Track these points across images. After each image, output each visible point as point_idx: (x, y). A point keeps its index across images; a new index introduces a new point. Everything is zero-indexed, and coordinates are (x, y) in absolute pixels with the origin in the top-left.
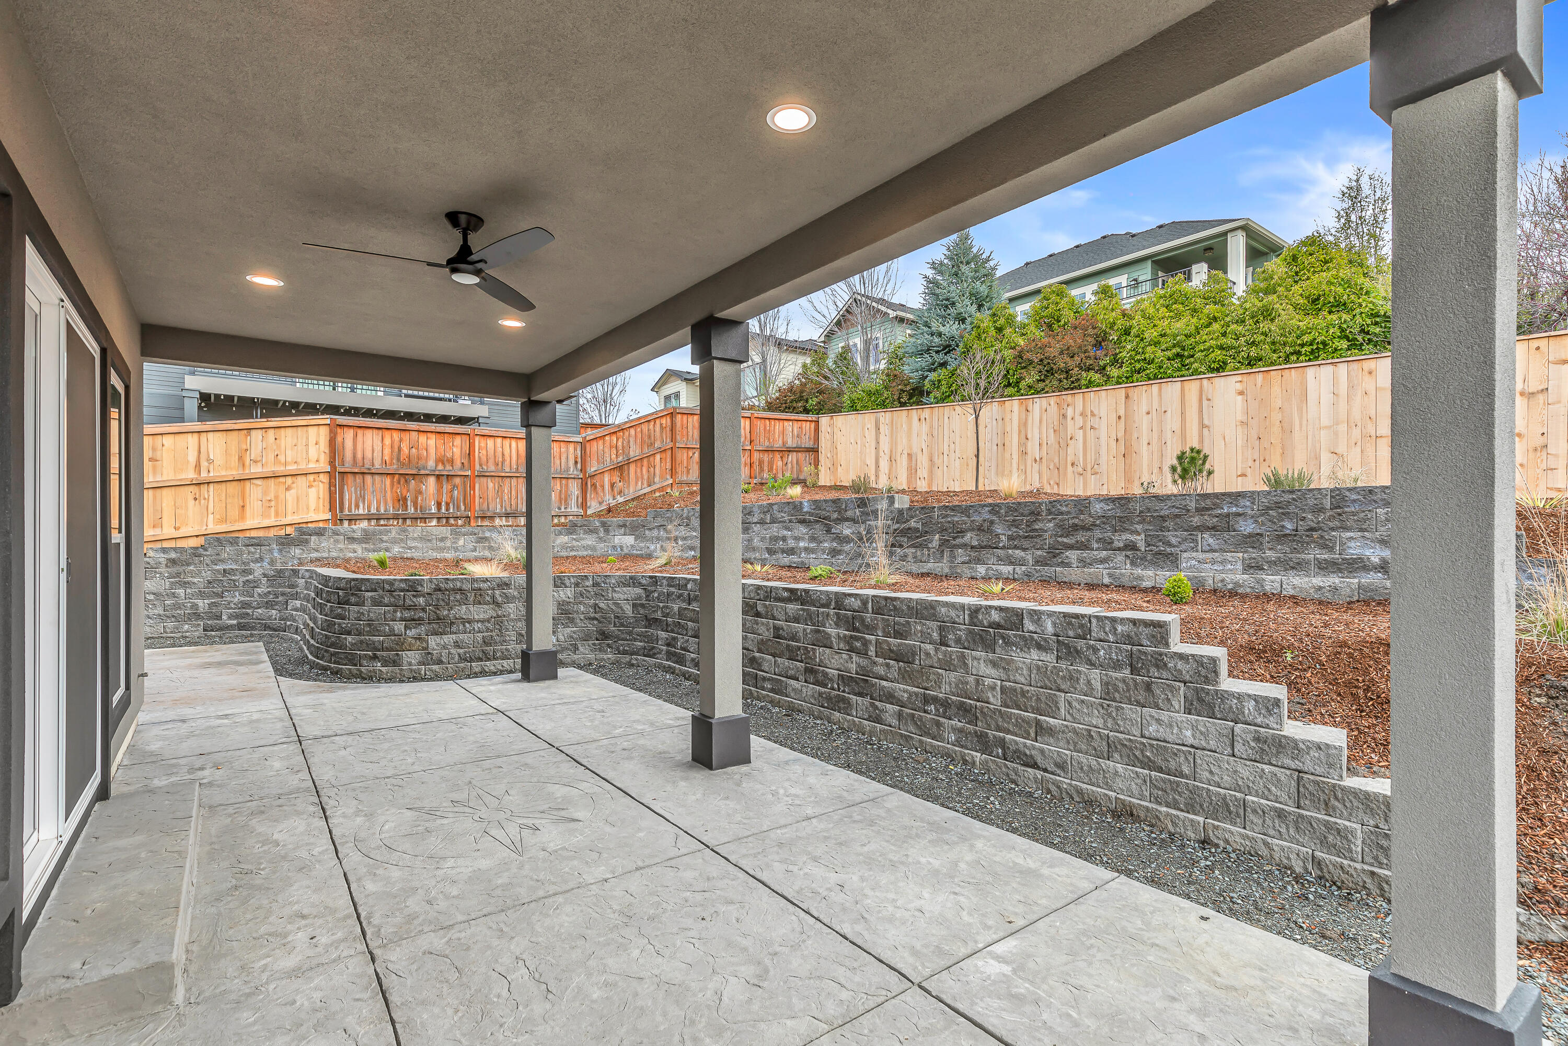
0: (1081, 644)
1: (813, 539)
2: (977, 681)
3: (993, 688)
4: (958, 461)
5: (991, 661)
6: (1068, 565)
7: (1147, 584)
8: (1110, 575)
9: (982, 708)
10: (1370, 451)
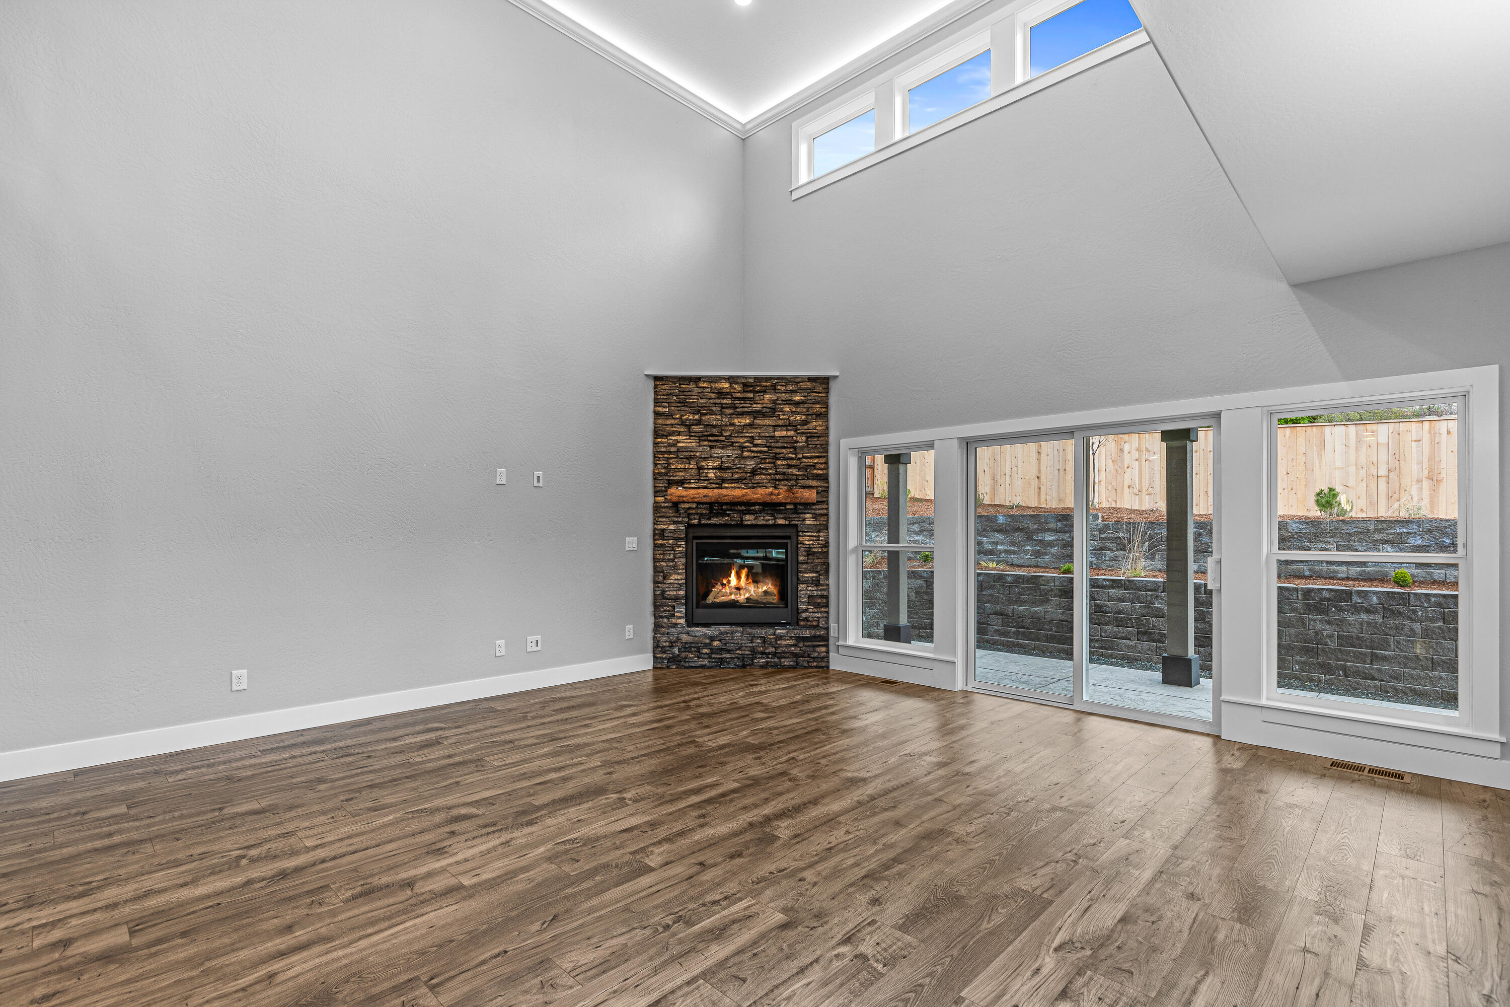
0: (1403, 609)
1: (1012, 543)
2: (1316, 633)
3: (1330, 637)
4: (1020, 480)
5: (1326, 621)
7: (1344, 576)
8: (1310, 570)
10: (1373, 486)
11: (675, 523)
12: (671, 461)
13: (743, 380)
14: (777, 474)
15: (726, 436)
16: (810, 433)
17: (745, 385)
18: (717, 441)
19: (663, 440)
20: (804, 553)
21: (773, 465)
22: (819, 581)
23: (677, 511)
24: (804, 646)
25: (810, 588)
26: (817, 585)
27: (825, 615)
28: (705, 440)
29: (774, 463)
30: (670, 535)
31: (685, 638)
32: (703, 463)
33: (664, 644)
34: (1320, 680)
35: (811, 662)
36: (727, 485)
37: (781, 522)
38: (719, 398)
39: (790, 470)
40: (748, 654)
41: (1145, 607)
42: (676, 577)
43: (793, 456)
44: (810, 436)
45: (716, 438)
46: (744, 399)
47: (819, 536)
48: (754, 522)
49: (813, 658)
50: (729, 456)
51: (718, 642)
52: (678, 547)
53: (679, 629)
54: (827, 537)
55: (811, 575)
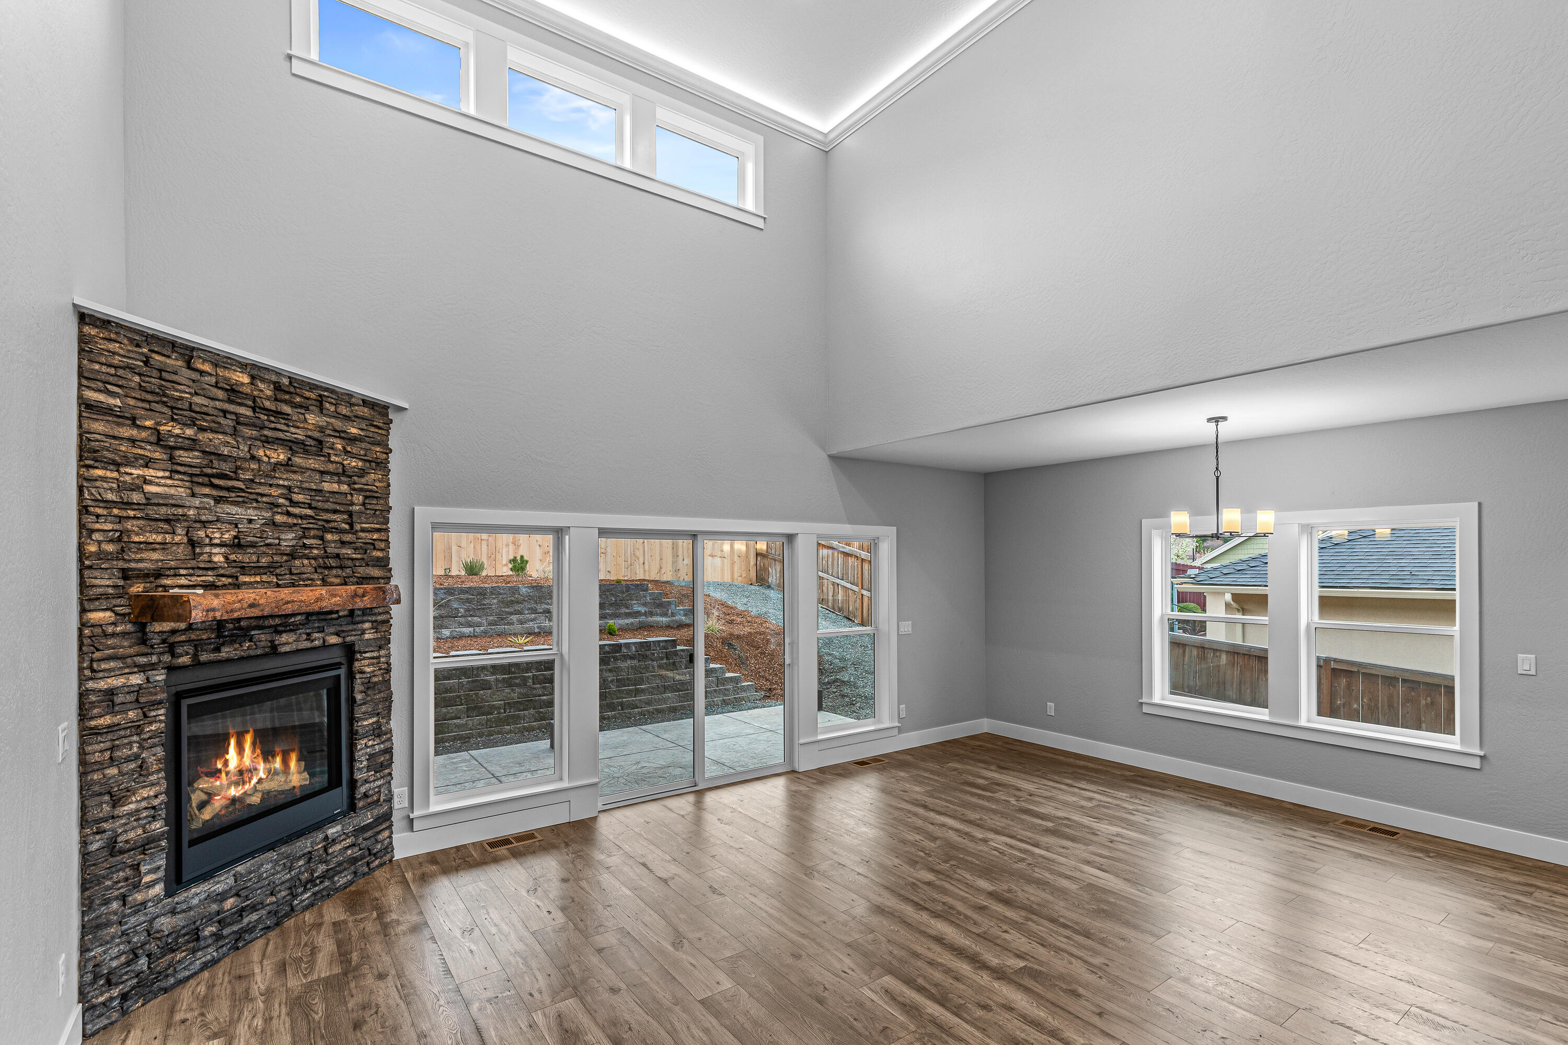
0: (648, 653)
3: (612, 681)
6: (512, 624)
8: (538, 627)
9: (609, 691)
11: (143, 669)
12: (129, 525)
13: (274, 378)
14: (327, 557)
15: (244, 481)
16: (371, 491)
17: (278, 387)
18: (229, 489)
19: (109, 474)
20: (362, 688)
21: (320, 542)
22: (380, 728)
23: (143, 641)
24: (365, 839)
25: (370, 743)
26: (379, 736)
27: (389, 778)
28: (203, 485)
29: (322, 538)
30: (129, 698)
31: (165, 923)
32: (201, 533)
33: (114, 964)
34: (609, 718)
35: (372, 862)
36: (247, 579)
37: (333, 640)
38: (230, 401)
39: (344, 551)
40: (284, 897)
41: (473, 681)
42: (145, 793)
43: (347, 527)
44: (369, 496)
45: (230, 483)
46: (278, 413)
47: (378, 658)
48: (294, 647)
49: (375, 855)
50: (250, 521)
51: (231, 900)
52: (151, 723)
53: (151, 910)
54: (388, 656)
55: (371, 721)
